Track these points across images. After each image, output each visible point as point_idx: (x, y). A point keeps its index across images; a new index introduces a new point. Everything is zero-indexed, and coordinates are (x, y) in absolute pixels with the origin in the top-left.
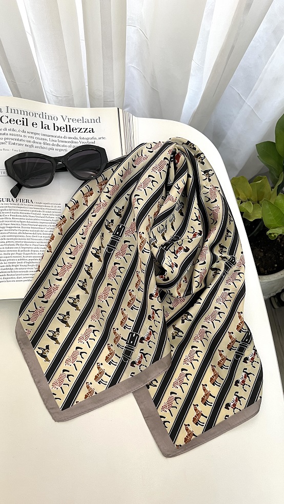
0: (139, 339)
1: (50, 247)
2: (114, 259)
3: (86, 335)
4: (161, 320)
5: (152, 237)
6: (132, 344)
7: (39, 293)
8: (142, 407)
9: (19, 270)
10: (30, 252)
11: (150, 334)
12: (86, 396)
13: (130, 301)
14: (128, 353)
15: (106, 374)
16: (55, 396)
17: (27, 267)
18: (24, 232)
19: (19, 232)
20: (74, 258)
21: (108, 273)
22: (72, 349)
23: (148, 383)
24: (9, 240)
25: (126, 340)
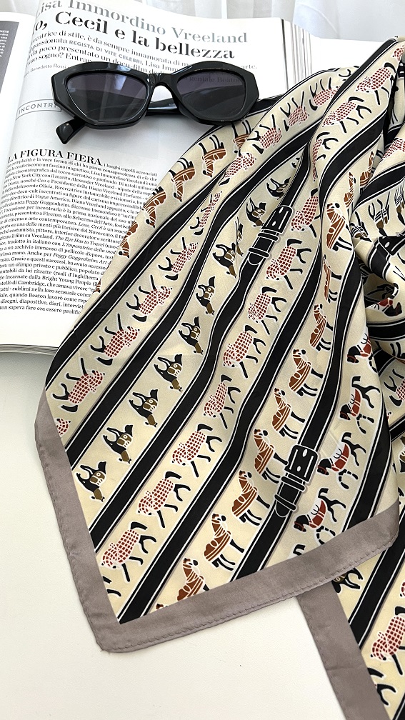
0: (318, 463)
1: (126, 246)
2: (262, 280)
3: (192, 446)
4: (376, 414)
5: (356, 224)
6: (301, 474)
7: (94, 339)
8: (321, 638)
9: (55, 288)
10: (84, 256)
11: (345, 453)
12: (182, 594)
13: (296, 375)
14: (289, 494)
15: (233, 543)
16: (108, 586)
17: (74, 285)
18: (77, 215)
19: (66, 213)
20: (175, 278)
21: (247, 306)
22: (157, 476)
23: (337, 576)
24: (42, 228)
25: (285, 462)
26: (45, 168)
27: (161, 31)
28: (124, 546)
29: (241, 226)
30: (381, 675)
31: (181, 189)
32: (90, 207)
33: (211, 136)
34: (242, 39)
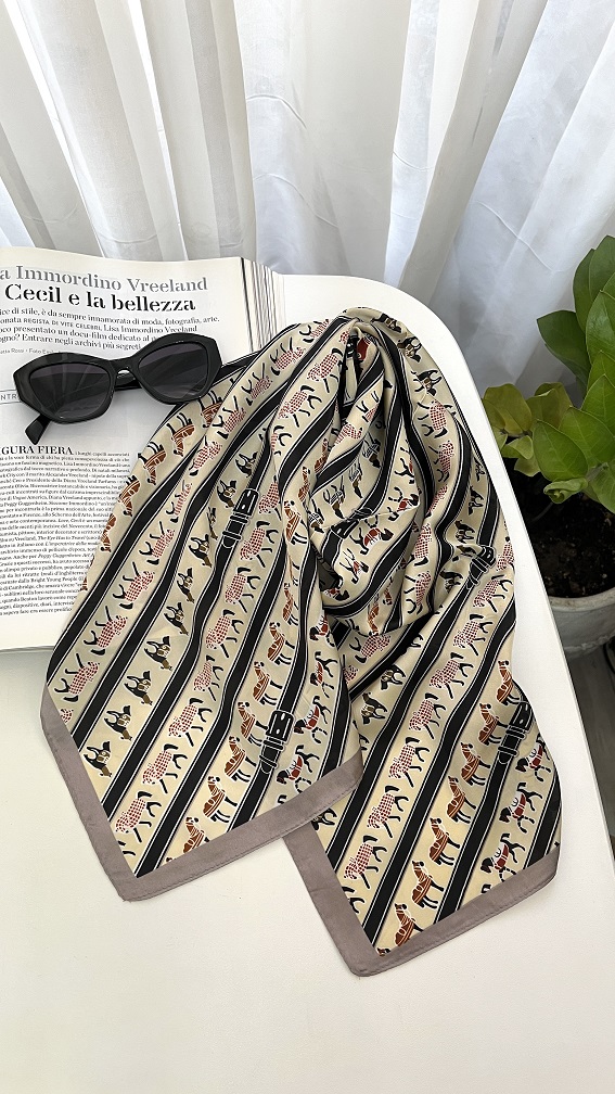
0: (294, 724)
1: (107, 540)
2: (237, 561)
3: (186, 718)
4: (336, 682)
5: (313, 512)
6: (280, 736)
7: (86, 634)
8: (305, 868)
9: (45, 589)
10: (68, 553)
11: (317, 713)
12: (187, 847)
13: (273, 646)
14: (271, 754)
15: (227, 800)
16: (123, 848)
17: (62, 583)
18: (55, 512)
19: (45, 512)
20: (156, 563)
21: (225, 589)
22: (157, 749)
23: (315, 817)
24: (24, 530)
25: (265, 728)
26: (19, 466)
27: (116, 285)
28: (134, 813)
29: (214, 509)
30: (352, 891)
31: (153, 474)
32: (67, 501)
33: (178, 414)
34: (202, 285)
